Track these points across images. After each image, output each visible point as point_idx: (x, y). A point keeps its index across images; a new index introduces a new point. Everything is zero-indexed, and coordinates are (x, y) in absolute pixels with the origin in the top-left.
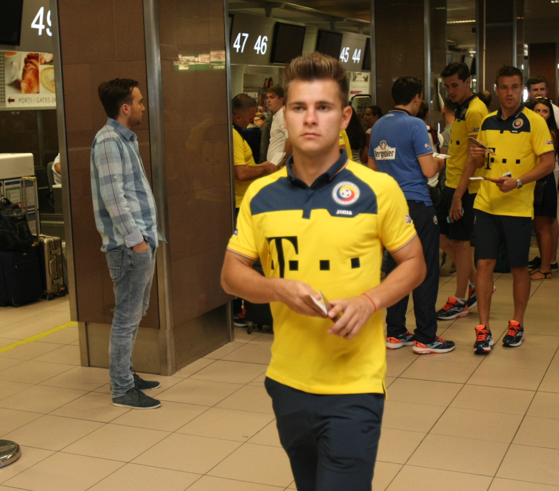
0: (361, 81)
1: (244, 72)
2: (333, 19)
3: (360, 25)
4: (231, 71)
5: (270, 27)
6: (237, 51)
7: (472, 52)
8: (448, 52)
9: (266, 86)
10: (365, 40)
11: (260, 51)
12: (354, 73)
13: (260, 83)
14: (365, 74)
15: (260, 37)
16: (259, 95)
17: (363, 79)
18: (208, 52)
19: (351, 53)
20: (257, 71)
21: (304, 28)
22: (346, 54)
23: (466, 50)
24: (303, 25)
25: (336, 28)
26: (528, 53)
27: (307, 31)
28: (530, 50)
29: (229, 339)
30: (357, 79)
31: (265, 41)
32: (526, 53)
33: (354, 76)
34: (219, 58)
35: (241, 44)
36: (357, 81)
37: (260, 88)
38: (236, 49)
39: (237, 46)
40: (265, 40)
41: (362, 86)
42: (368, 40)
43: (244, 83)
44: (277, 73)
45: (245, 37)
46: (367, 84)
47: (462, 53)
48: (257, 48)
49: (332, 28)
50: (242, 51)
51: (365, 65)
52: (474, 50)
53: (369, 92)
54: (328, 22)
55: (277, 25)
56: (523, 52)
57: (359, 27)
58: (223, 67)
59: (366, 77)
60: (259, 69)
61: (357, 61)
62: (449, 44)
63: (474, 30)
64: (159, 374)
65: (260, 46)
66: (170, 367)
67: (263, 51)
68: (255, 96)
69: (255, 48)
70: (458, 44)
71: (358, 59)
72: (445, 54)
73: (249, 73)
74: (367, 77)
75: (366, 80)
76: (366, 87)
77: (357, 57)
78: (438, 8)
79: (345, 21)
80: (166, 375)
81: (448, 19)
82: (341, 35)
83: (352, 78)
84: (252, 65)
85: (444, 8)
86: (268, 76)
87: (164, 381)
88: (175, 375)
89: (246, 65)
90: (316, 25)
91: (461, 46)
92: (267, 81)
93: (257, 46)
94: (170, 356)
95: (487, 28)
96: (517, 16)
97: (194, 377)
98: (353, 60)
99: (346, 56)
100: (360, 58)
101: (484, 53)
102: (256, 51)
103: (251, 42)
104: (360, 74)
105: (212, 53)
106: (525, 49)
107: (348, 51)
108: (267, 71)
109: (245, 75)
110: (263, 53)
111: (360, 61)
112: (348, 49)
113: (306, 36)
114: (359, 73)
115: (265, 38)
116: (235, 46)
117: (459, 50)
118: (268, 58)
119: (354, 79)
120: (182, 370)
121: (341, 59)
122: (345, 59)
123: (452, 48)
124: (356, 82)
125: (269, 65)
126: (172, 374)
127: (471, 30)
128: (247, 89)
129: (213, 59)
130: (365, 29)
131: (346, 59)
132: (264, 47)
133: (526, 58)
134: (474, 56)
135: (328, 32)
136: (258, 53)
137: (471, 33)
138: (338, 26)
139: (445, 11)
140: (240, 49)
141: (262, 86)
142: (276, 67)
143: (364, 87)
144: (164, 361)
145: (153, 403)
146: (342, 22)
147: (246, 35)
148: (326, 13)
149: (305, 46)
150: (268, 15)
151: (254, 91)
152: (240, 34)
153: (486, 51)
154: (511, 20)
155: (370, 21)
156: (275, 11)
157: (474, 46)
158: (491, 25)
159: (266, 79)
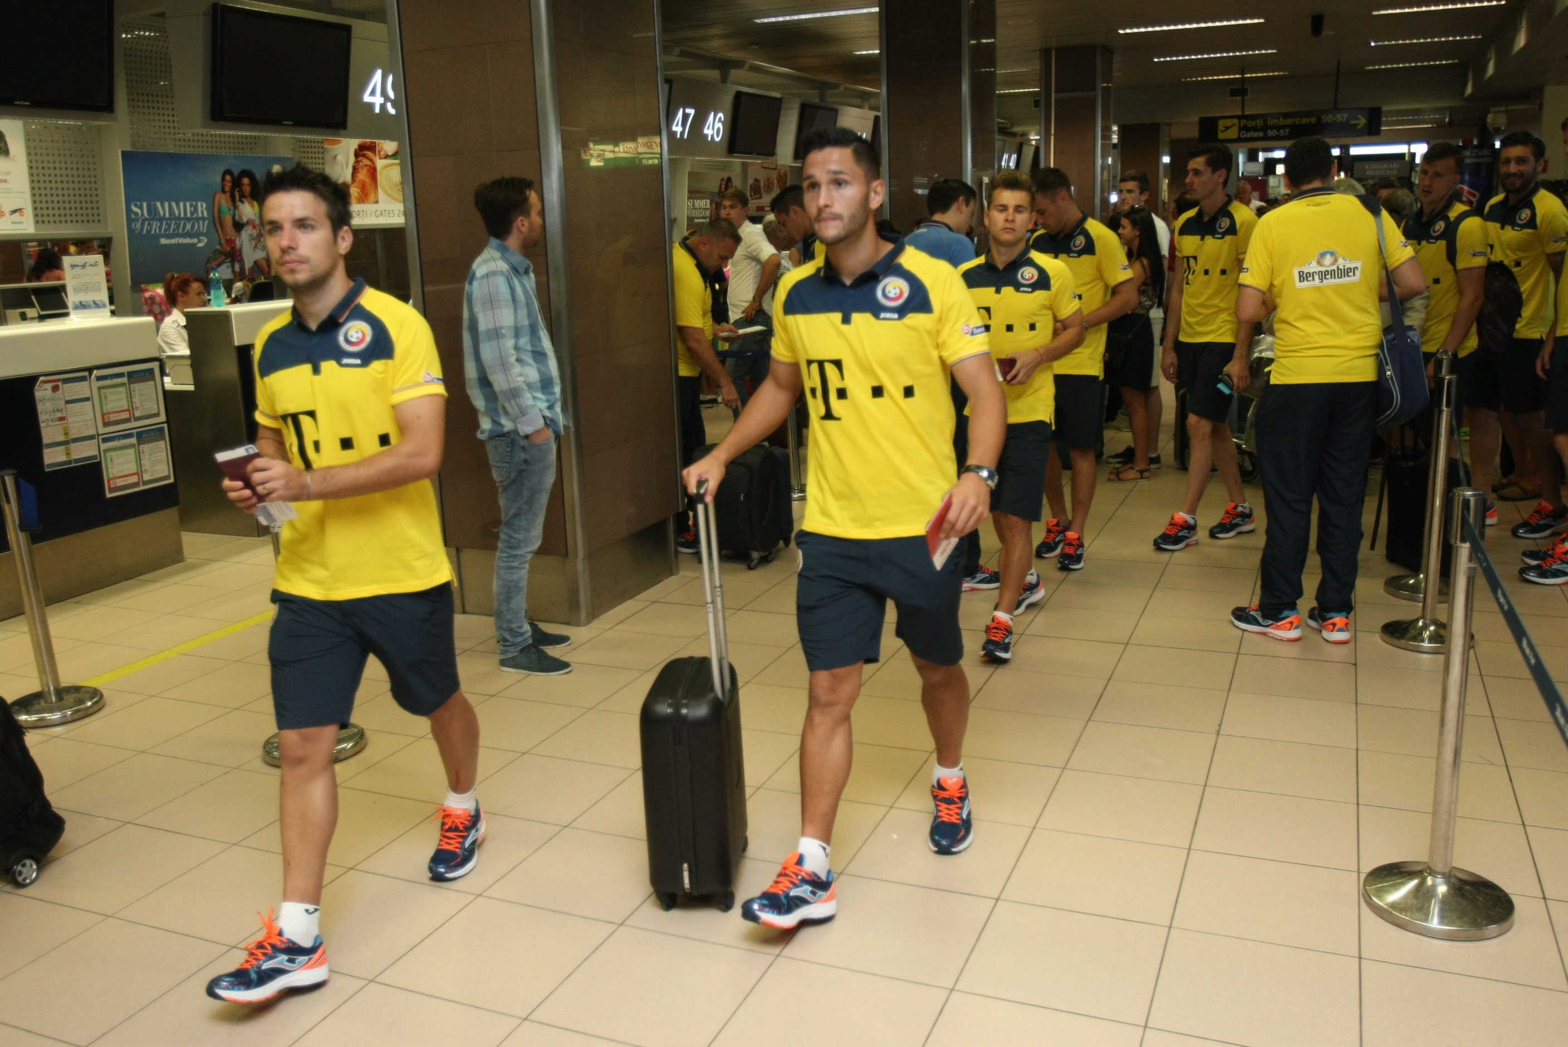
1: (687, 169)
2: (823, 87)
3: (865, 96)
4: (670, 167)
5: (728, 99)
6: (679, 135)
7: (1034, 137)
8: (997, 137)
9: (723, 190)
10: (873, 118)
11: (712, 136)
13: (713, 185)
15: (712, 114)
16: (711, 204)
18: (634, 139)
20: (710, 166)
21: (780, 100)
23: (1024, 135)
24: (778, 95)
25: (829, 101)
26: (1118, 138)
27: (784, 106)
28: (1122, 133)
29: (670, 571)
31: (720, 121)
32: (1115, 139)
34: (650, 147)
35: (684, 125)
37: (714, 192)
38: (676, 132)
39: (677, 128)
40: (720, 119)
42: (877, 119)
43: (689, 186)
44: (738, 169)
45: (688, 115)
47: (1019, 139)
48: (708, 131)
49: (822, 99)
50: (685, 137)
52: (1037, 134)
54: (816, 92)
55: (739, 95)
56: (1110, 138)
57: (864, 99)
58: (656, 161)
60: (711, 163)
62: (1001, 126)
63: (1037, 104)
64: (568, 624)
65: (713, 129)
66: (583, 614)
67: (718, 135)
68: (706, 205)
69: (706, 131)
70: (1012, 125)
72: (993, 141)
73: (696, 170)
78: (984, 70)
79: (841, 89)
80: (577, 624)
81: (998, 87)
82: (836, 111)
84: (700, 158)
85: (992, 70)
86: (725, 175)
87: (577, 633)
88: (591, 625)
89: (691, 158)
90: (798, 95)
91: (1017, 129)
92: (724, 182)
93: (708, 128)
94: (583, 597)
95: (1056, 100)
96: (1103, 83)
97: (620, 627)
101: (1052, 138)
102: (707, 136)
103: (699, 121)
105: (640, 140)
106: (1114, 132)
108: (724, 167)
109: (689, 173)
110: (717, 139)
113: (782, 112)
115: (721, 115)
116: (674, 128)
117: (1014, 135)
118: (725, 147)
120: (601, 617)
123: (1003, 131)
125: (727, 157)
126: (587, 624)
127: (1032, 103)
128: (693, 195)
129: (641, 150)
130: (873, 101)
132: (718, 130)
133: (1115, 146)
134: (1036, 143)
135: (817, 107)
136: (709, 139)
137: (1032, 108)
138: (831, 98)
139: (993, 73)
140: (682, 133)
141: (716, 190)
142: (737, 161)
144: (574, 605)
145: (559, 665)
146: (836, 91)
147: (691, 112)
148: (813, 77)
149: (781, 128)
150: (724, 80)
151: (704, 198)
152: (681, 110)
153: (1055, 135)
154: (1094, 89)
155: (880, 89)
156: (735, 74)
157: (1037, 128)
158: (1061, 95)
159: (722, 180)
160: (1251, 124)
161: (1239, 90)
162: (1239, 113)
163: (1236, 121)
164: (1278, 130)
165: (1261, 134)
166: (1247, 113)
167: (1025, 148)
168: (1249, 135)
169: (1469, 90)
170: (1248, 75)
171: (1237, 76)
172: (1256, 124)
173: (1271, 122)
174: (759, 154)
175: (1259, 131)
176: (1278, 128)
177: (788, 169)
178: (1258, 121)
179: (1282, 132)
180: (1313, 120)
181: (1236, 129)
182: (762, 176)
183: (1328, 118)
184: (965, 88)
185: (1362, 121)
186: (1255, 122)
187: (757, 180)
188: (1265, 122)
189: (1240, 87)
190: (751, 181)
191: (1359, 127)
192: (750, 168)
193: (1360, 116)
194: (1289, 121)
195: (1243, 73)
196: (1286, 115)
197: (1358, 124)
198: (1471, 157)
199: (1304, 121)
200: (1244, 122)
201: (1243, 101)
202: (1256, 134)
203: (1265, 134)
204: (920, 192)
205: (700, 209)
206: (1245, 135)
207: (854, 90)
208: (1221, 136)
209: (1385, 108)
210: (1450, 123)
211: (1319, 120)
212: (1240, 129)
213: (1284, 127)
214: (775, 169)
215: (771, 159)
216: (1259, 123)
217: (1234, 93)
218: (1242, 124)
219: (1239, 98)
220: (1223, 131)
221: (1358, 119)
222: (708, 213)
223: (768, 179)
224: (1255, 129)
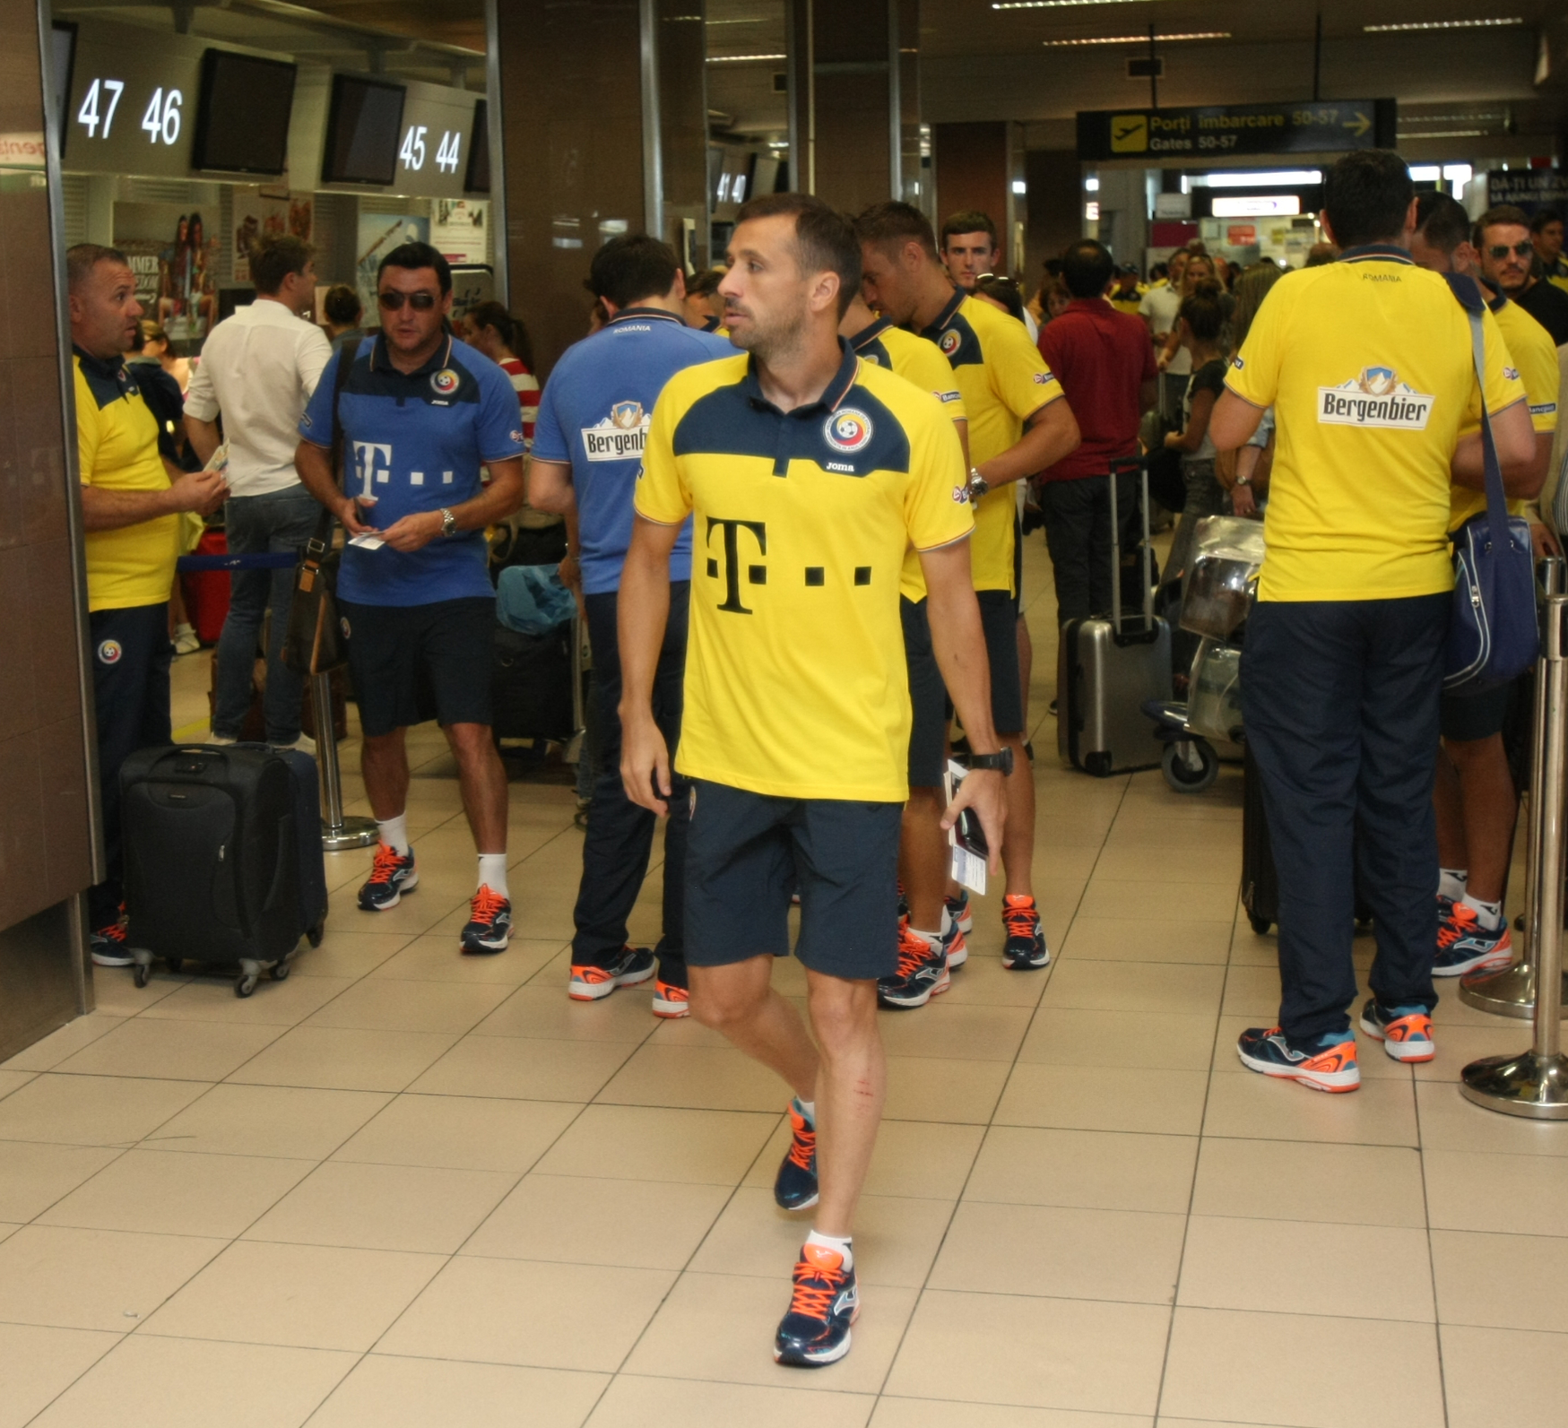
0: (462, 224)
1: (113, 197)
2: (376, 43)
3: (455, 63)
5: (190, 65)
6: (91, 133)
7: (777, 145)
8: (710, 143)
9: (184, 238)
10: (472, 104)
11: (160, 134)
12: (441, 202)
13: (164, 228)
14: (474, 205)
15: (159, 92)
16: (160, 265)
17: (470, 220)
19: (432, 143)
20: (156, 193)
21: (292, 68)
22: (416, 147)
23: (758, 139)
24: (288, 58)
25: (387, 69)
26: (932, 148)
27: (300, 79)
28: (939, 138)
30: (450, 219)
31: (174, 104)
32: (925, 149)
33: (441, 211)
35: (102, 112)
36: (452, 224)
37: (164, 243)
38: (85, 127)
39: (89, 119)
40: (174, 100)
41: (467, 241)
42: (480, 107)
43: (115, 230)
44: (213, 200)
45: (111, 93)
46: (480, 234)
47: (748, 148)
48: (151, 125)
49: (375, 68)
50: (106, 134)
51: (473, 179)
52: (782, 140)
53: (487, 257)
54: (364, 53)
55: (211, 57)
56: (917, 148)
57: (456, 69)
59: (475, 214)
60: (160, 187)
61: (448, 166)
62: (713, 121)
63: (780, 83)
65: (161, 120)
67: (170, 132)
68: (150, 267)
69: (146, 125)
70: (736, 122)
71: (454, 161)
72: (702, 151)
73: (131, 199)
74: (480, 215)
75: (477, 221)
76: (479, 244)
77: (449, 156)
78: (681, 18)
79: (412, 48)
81: (709, 52)
82: (402, 90)
83: (436, 217)
84: (135, 177)
85: (698, 18)
86: (188, 210)
89: (118, 177)
90: (328, 59)
91: (744, 129)
92: (185, 224)
93: (151, 119)
95: (817, 77)
96: (902, 47)
98: (439, 164)
99: (416, 153)
100: (459, 156)
101: (811, 146)
102: (148, 133)
103: (133, 106)
104: (459, 205)
106: (923, 136)
107: (423, 137)
108: (184, 194)
109: (116, 205)
110: (169, 141)
111: (457, 166)
112: (422, 130)
113: (298, 91)
114: (457, 200)
115: (175, 94)
116: (82, 118)
117: (739, 139)
118: (184, 156)
119: (443, 220)
121: (404, 161)
122: (414, 159)
123: (721, 133)
124: (450, 227)
125: (189, 176)
127: (772, 82)
130: (472, 74)
131: (418, 161)
132: (171, 122)
133: (926, 161)
134: (780, 155)
135: (363, 83)
136: (154, 140)
137: (774, 91)
138: (393, 64)
139: (700, 24)
140: (99, 128)
141: (171, 238)
142: (210, 183)
143: (473, 243)
146: (403, 52)
147: (117, 86)
148: (356, 25)
149: (296, 121)
150: (182, 26)
151: (145, 254)
152: (96, 83)
153: (816, 141)
154: (884, 56)
155: (486, 49)
156: (202, 15)
157: (783, 126)
158: (827, 68)
159: (183, 218)
160: (1169, 125)
161: (1145, 64)
162: (1148, 105)
163: (1142, 120)
164: (1218, 138)
165: (1188, 144)
166: (1161, 105)
167: (761, 164)
168: (1166, 145)
169: (1543, 71)
170: (1161, 38)
171: (1142, 39)
172: (1179, 125)
173: (1205, 122)
174: (251, 170)
175: (1183, 138)
176: (1217, 133)
177: (311, 199)
178: (1182, 120)
179: (1224, 141)
180: (1279, 120)
181: (1142, 134)
182: (260, 211)
183: (1306, 116)
184: (648, 49)
185: (1364, 123)
186: (1175, 122)
187: (250, 220)
188: (1194, 123)
189: (1147, 58)
190: (238, 222)
191: (1359, 133)
192: (237, 196)
193: (1359, 115)
194: (1236, 122)
195: (1151, 34)
196: (1230, 111)
197: (1356, 129)
198: (1550, 189)
199: (1263, 121)
200: (1156, 122)
201: (1153, 82)
202: (1178, 144)
203: (1195, 142)
204: (565, 243)
205: (139, 274)
206: (1158, 145)
207: (436, 51)
208: (1117, 146)
209: (1401, 101)
210: (1513, 127)
211: (1288, 120)
212: (1151, 135)
213: (1229, 131)
214: (287, 199)
215: (277, 180)
216: (1184, 123)
217: (1136, 69)
218: (1153, 125)
219: (1147, 78)
220: (1119, 138)
221: (1356, 119)
222: (154, 283)
223: (273, 219)
224: (1176, 134)
